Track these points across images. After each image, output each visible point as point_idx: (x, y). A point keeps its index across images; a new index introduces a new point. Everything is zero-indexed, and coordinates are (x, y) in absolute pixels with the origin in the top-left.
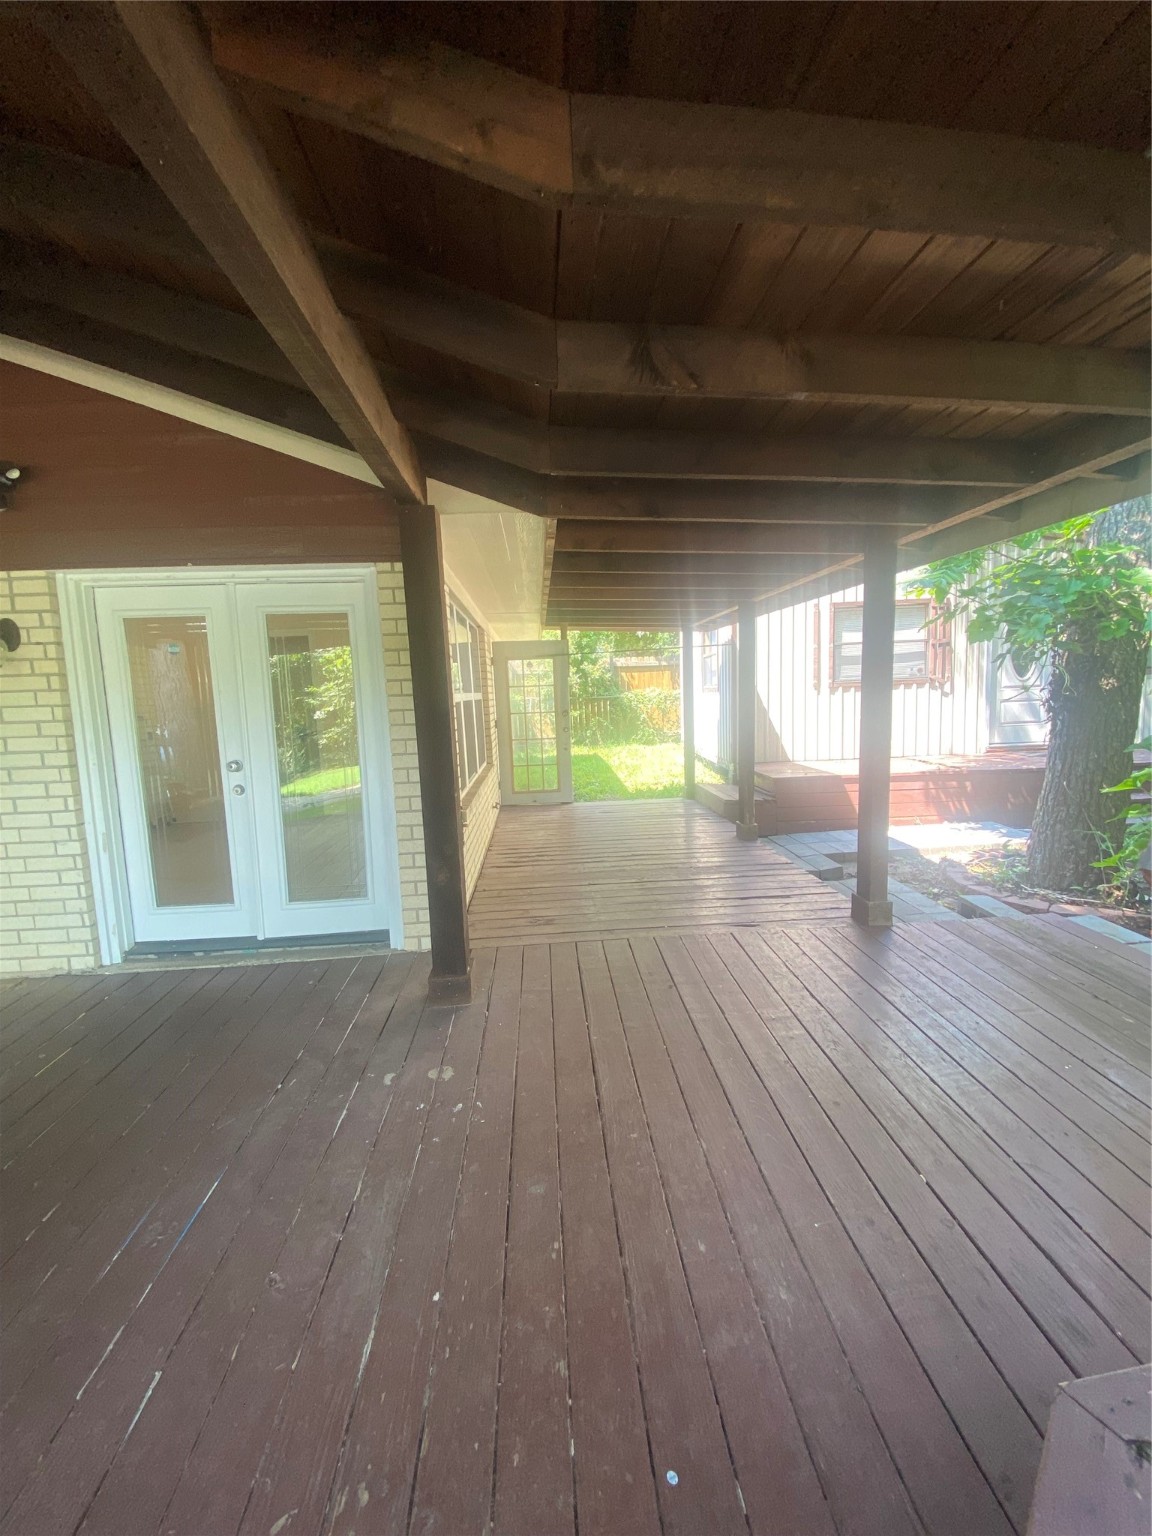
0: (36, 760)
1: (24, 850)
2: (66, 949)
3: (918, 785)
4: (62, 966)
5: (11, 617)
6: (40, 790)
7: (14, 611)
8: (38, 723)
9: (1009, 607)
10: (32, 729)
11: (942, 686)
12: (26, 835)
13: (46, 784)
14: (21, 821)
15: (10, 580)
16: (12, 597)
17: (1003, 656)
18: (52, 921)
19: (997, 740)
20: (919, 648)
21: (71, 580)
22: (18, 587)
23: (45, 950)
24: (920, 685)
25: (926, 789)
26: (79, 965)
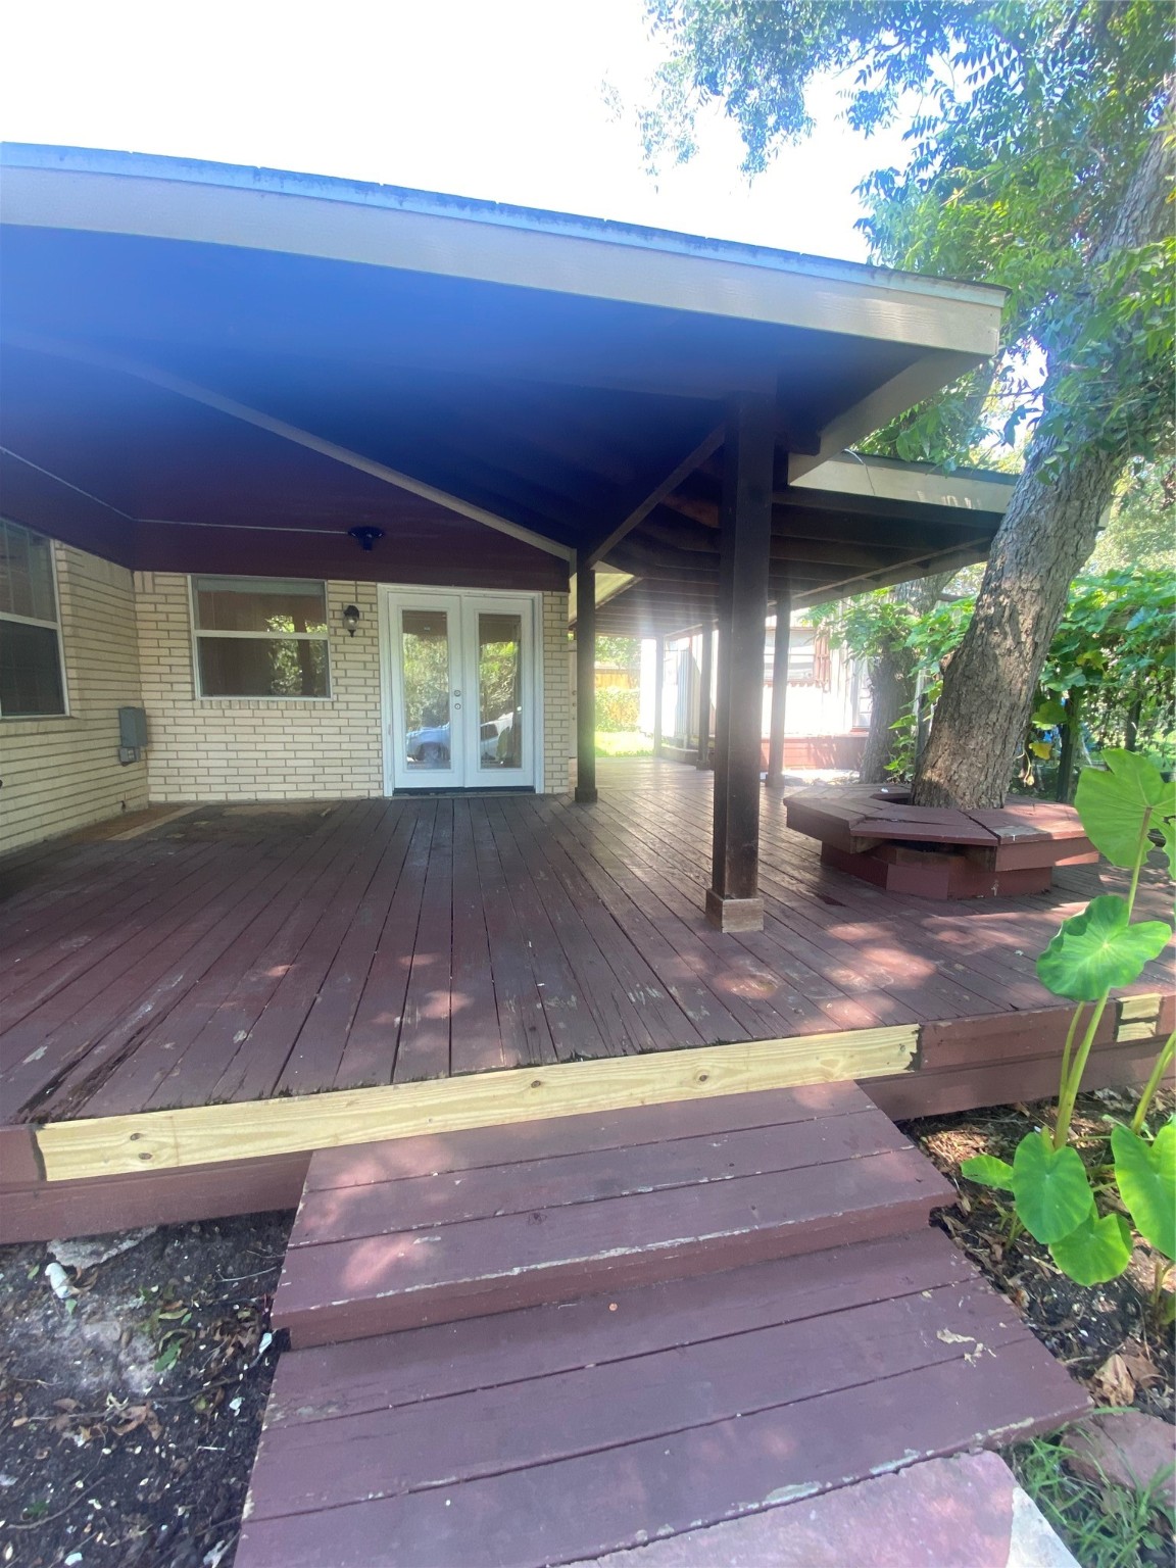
0: (362, 682)
1: (349, 730)
2: (367, 786)
3: (804, 745)
4: (365, 794)
5: (356, 605)
6: (363, 698)
7: (357, 602)
8: (365, 662)
9: (848, 632)
10: (361, 665)
11: (823, 686)
12: (352, 722)
13: (366, 695)
14: (350, 714)
15: (356, 586)
16: (357, 594)
17: (848, 661)
18: (362, 770)
19: (857, 724)
20: (810, 659)
21: (384, 588)
22: (360, 589)
23: (356, 786)
24: (810, 685)
25: (809, 748)
26: (374, 794)
